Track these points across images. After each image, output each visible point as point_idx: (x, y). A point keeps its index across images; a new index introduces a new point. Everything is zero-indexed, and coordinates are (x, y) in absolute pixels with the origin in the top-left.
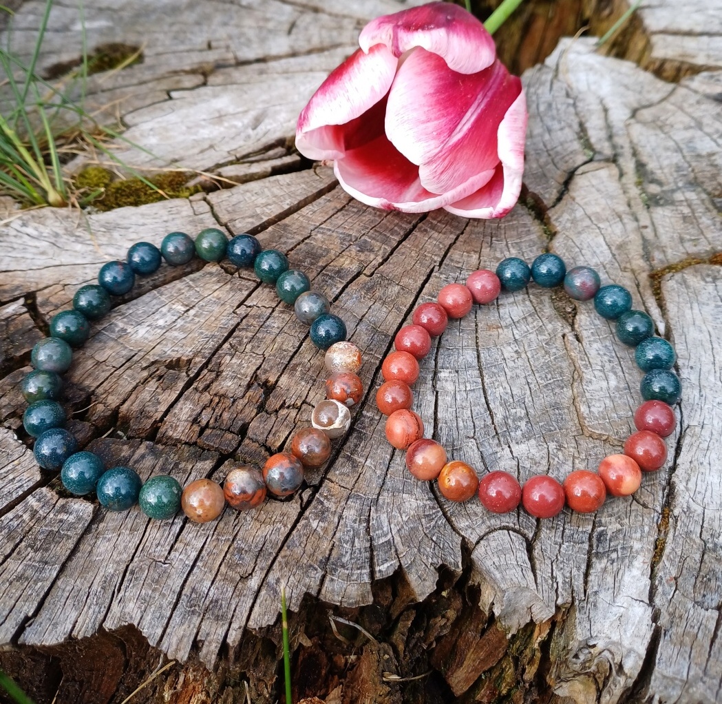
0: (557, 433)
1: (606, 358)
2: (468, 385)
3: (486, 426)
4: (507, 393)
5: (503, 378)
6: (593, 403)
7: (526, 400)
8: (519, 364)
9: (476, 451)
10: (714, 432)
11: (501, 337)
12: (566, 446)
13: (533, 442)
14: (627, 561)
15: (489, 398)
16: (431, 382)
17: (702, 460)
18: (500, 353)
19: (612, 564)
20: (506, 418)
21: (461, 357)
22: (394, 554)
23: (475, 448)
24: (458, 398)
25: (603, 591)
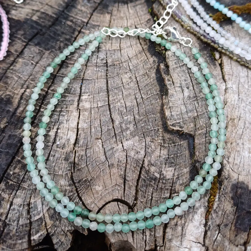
0: (152, 130)
1: (183, 78)
2: (99, 103)
3: (108, 130)
4: (123, 106)
5: (121, 96)
6: (174, 109)
7: (134, 109)
8: (131, 86)
9: (101, 148)
10: (247, 122)
11: (121, 68)
12: (157, 139)
13: (137, 138)
14: (191, 216)
15: (112, 111)
16: (77, 103)
17: (238, 141)
18: (120, 80)
19: (181, 219)
20: (121, 123)
21: (97, 84)
22: (44, 227)
23: (101, 146)
24: (93, 112)
25: (175, 239)
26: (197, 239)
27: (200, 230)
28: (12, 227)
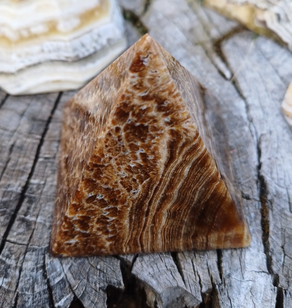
22: (68, 289)
26: (259, 268)
27: (261, 257)
28: (27, 297)
